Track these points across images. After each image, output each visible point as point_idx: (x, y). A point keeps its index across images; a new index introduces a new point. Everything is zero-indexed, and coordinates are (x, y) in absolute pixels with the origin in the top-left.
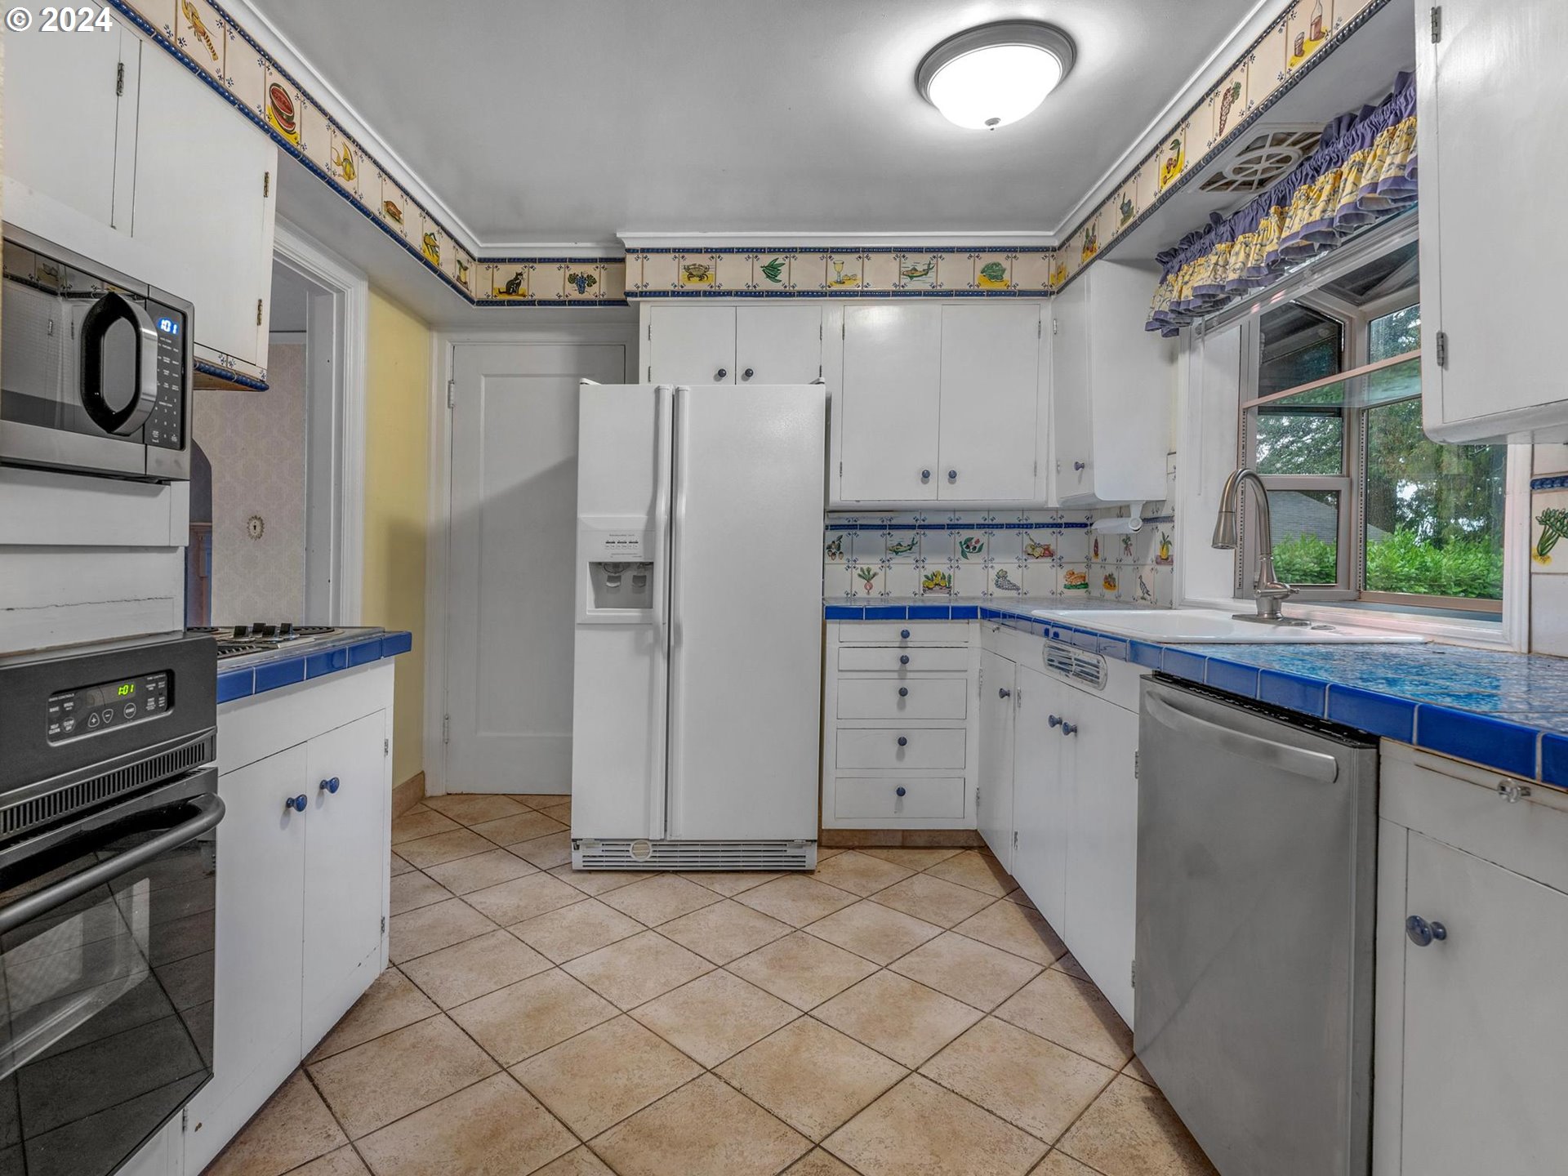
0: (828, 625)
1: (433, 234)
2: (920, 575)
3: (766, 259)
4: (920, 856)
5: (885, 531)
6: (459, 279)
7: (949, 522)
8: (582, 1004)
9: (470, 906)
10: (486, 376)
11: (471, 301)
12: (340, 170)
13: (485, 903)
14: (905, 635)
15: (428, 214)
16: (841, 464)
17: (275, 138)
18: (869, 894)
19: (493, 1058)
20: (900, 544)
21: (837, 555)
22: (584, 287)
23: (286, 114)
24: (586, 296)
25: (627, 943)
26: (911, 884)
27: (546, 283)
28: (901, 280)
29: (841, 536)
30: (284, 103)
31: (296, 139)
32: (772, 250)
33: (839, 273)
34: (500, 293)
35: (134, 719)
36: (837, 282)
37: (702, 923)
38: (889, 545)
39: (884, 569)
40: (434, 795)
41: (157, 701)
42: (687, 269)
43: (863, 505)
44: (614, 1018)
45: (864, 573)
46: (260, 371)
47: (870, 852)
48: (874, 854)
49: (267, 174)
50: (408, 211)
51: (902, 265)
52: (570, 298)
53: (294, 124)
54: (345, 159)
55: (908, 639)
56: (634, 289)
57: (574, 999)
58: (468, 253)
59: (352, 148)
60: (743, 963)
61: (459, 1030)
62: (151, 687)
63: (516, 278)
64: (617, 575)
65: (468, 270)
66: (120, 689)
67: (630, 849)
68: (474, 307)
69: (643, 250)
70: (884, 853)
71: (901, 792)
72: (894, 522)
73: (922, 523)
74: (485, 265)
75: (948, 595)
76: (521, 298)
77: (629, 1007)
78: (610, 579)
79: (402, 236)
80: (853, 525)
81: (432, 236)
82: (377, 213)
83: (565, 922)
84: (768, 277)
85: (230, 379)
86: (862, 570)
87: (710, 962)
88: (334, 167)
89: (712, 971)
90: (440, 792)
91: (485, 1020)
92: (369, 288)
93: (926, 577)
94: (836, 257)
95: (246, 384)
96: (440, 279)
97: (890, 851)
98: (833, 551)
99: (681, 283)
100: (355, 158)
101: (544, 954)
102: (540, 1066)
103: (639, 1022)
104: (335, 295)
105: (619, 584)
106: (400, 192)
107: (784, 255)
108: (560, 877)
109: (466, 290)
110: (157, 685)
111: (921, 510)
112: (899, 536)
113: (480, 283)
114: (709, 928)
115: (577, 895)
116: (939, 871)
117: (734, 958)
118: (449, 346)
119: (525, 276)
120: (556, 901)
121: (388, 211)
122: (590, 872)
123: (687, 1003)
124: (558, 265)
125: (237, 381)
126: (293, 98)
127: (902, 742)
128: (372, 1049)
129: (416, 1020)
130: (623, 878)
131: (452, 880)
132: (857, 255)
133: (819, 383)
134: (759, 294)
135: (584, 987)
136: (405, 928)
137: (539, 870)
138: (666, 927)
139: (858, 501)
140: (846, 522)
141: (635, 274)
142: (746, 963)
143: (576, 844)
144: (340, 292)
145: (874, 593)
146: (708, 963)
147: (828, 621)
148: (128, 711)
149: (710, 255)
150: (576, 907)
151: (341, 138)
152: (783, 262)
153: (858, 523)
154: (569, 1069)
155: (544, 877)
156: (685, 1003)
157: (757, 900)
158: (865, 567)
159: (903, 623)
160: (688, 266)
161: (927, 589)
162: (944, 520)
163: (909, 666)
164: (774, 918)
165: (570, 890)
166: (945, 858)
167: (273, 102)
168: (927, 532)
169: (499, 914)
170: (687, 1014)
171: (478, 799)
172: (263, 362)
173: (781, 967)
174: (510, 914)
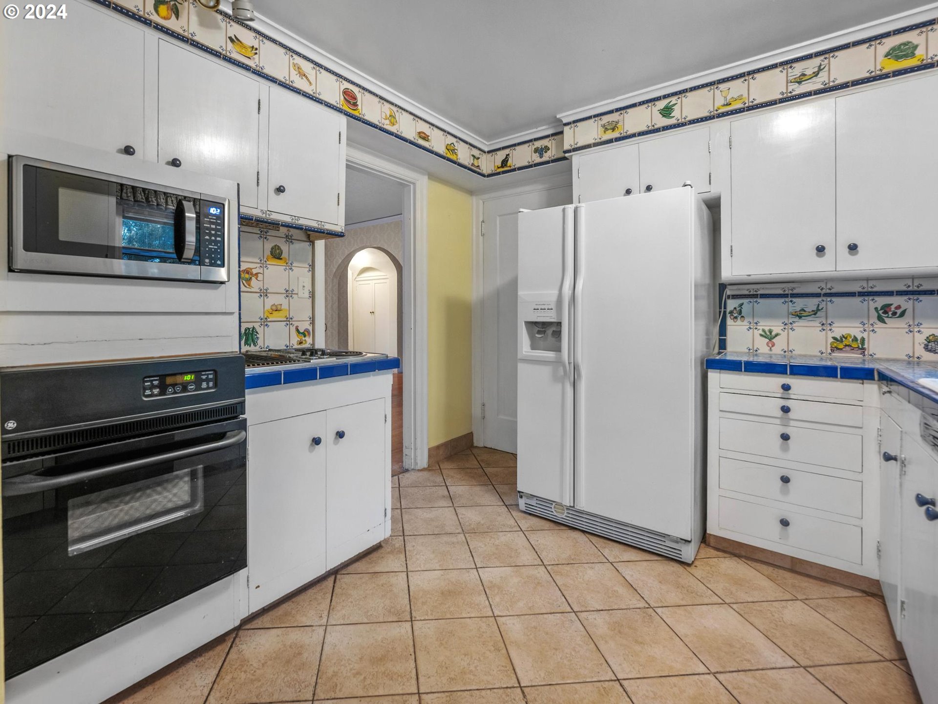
0: (709, 374)
1: (453, 143)
2: (827, 338)
3: (662, 104)
4: (806, 584)
5: (787, 300)
6: (473, 165)
7: (860, 290)
8: (474, 599)
9: (457, 514)
10: (500, 216)
11: (483, 175)
12: (387, 122)
13: (464, 515)
14: (786, 388)
15: (449, 133)
16: (731, 247)
17: (347, 114)
18: (733, 601)
19: (411, 611)
20: (803, 310)
21: (739, 318)
22: (543, 154)
23: (352, 101)
24: (545, 159)
25: (523, 570)
26: (783, 607)
27: (522, 156)
28: (789, 87)
29: (742, 304)
30: (351, 96)
31: (359, 112)
32: (665, 97)
33: (725, 97)
34: (498, 168)
35: (194, 391)
36: (724, 105)
37: (580, 574)
38: (791, 310)
39: (786, 331)
40: (478, 446)
41: (208, 384)
42: (603, 126)
43: (753, 278)
44: (486, 617)
45: (766, 333)
46: (340, 227)
47: (754, 564)
48: (758, 568)
49: (340, 132)
50: (434, 135)
51: (789, 75)
52: (535, 162)
53: (358, 105)
54: (390, 116)
55: (790, 392)
56: (569, 148)
57: (471, 594)
58: (480, 149)
59: (395, 109)
60: (591, 616)
61: (407, 585)
62: (204, 377)
63: (506, 158)
64: (544, 329)
65: (480, 159)
66: (186, 377)
67: (553, 507)
68: (486, 179)
69: (574, 122)
70: (769, 570)
71: (785, 523)
72: (795, 292)
73: (828, 291)
74: (491, 154)
75: (861, 356)
76: (509, 168)
77: (500, 614)
78: (539, 332)
79: (430, 148)
80: (753, 295)
81: (452, 145)
82: (413, 139)
83: (497, 541)
84: (664, 116)
85: (323, 233)
86: (764, 331)
87: (569, 604)
88: (383, 121)
89: (566, 613)
90: (481, 445)
91: (421, 586)
92: (429, 178)
93: (834, 338)
94: (722, 86)
95: (333, 235)
96: (460, 167)
97: (776, 570)
98: (735, 315)
99: (600, 137)
100: (397, 114)
101: (474, 558)
102: (429, 628)
103: (498, 628)
104: (412, 185)
105: (543, 335)
106: (428, 125)
107: (676, 97)
108: (512, 513)
109: (479, 170)
110: (208, 376)
111: (826, 280)
112: (800, 303)
113: (487, 164)
114: (583, 579)
115: (515, 526)
116: (821, 606)
117: (588, 609)
118: (481, 202)
119: (510, 155)
120: (501, 526)
121: (420, 137)
122: (530, 514)
123: (536, 628)
124: (528, 144)
125: (327, 234)
126: (356, 93)
127: (785, 480)
128: (367, 577)
129: (392, 571)
130: (547, 525)
131: (457, 496)
132: (743, 79)
133: (686, 186)
134: (657, 130)
135: (482, 588)
136: (420, 516)
137: (503, 504)
138: (555, 568)
139: (750, 275)
140: (747, 293)
141: (570, 138)
142: (594, 617)
143: (521, 494)
144: (414, 184)
145: (777, 350)
146: (567, 605)
147: (709, 370)
148: (190, 387)
149: (619, 113)
150: (509, 535)
151: (387, 105)
152: (676, 102)
153: (759, 293)
154: (441, 639)
155: (504, 509)
156: (535, 628)
157: (631, 573)
158: (767, 329)
159: (786, 378)
160: (604, 124)
161: (834, 349)
162: (856, 288)
163: (791, 415)
164: (636, 590)
165: (512, 522)
166: (836, 595)
167: (345, 98)
168: (834, 299)
169: (467, 524)
170: (531, 637)
171: (498, 453)
172: (342, 222)
173: (620, 632)
174: (472, 527)
